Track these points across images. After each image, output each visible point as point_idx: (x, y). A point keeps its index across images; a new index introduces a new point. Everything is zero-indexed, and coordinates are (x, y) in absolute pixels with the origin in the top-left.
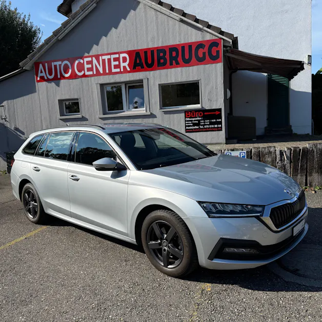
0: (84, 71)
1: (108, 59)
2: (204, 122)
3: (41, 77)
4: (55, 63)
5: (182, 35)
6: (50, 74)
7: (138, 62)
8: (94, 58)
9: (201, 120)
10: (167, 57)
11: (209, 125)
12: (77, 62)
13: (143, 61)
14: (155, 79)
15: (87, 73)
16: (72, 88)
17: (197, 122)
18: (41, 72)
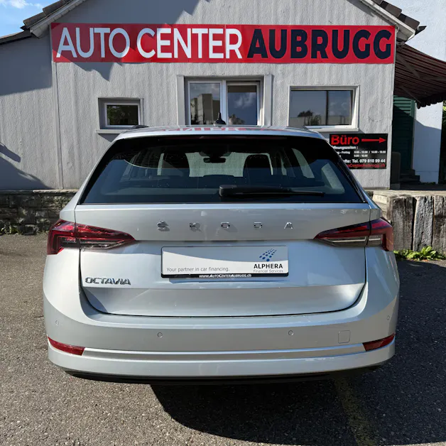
0: (156, 51)
1: (203, 35)
2: (360, 154)
3: (63, 53)
4: (97, 30)
5: (336, 12)
6: (85, 49)
7: (258, 45)
8: (176, 31)
9: (356, 150)
10: (309, 43)
11: (367, 158)
12: (142, 33)
13: (267, 45)
14: (285, 78)
15: (161, 55)
16: (128, 79)
17: (349, 153)
18: (66, 43)
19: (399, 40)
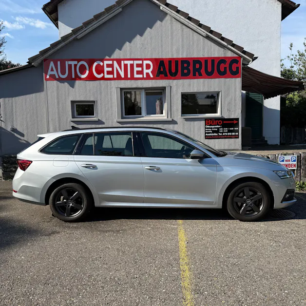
0: (104, 74)
1: (131, 64)
2: (223, 130)
3: (51, 76)
4: (70, 63)
5: (206, 50)
6: (63, 73)
7: (162, 70)
8: (115, 62)
9: (220, 128)
10: (191, 67)
11: (227, 132)
12: (95, 64)
13: (168, 71)
14: (178, 87)
15: (107, 76)
16: (88, 90)
17: (217, 129)
18: (52, 70)
19: (243, 64)
